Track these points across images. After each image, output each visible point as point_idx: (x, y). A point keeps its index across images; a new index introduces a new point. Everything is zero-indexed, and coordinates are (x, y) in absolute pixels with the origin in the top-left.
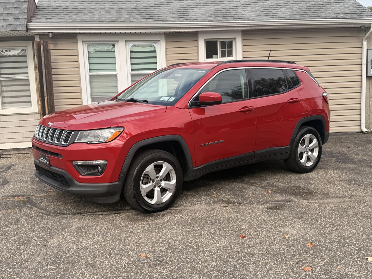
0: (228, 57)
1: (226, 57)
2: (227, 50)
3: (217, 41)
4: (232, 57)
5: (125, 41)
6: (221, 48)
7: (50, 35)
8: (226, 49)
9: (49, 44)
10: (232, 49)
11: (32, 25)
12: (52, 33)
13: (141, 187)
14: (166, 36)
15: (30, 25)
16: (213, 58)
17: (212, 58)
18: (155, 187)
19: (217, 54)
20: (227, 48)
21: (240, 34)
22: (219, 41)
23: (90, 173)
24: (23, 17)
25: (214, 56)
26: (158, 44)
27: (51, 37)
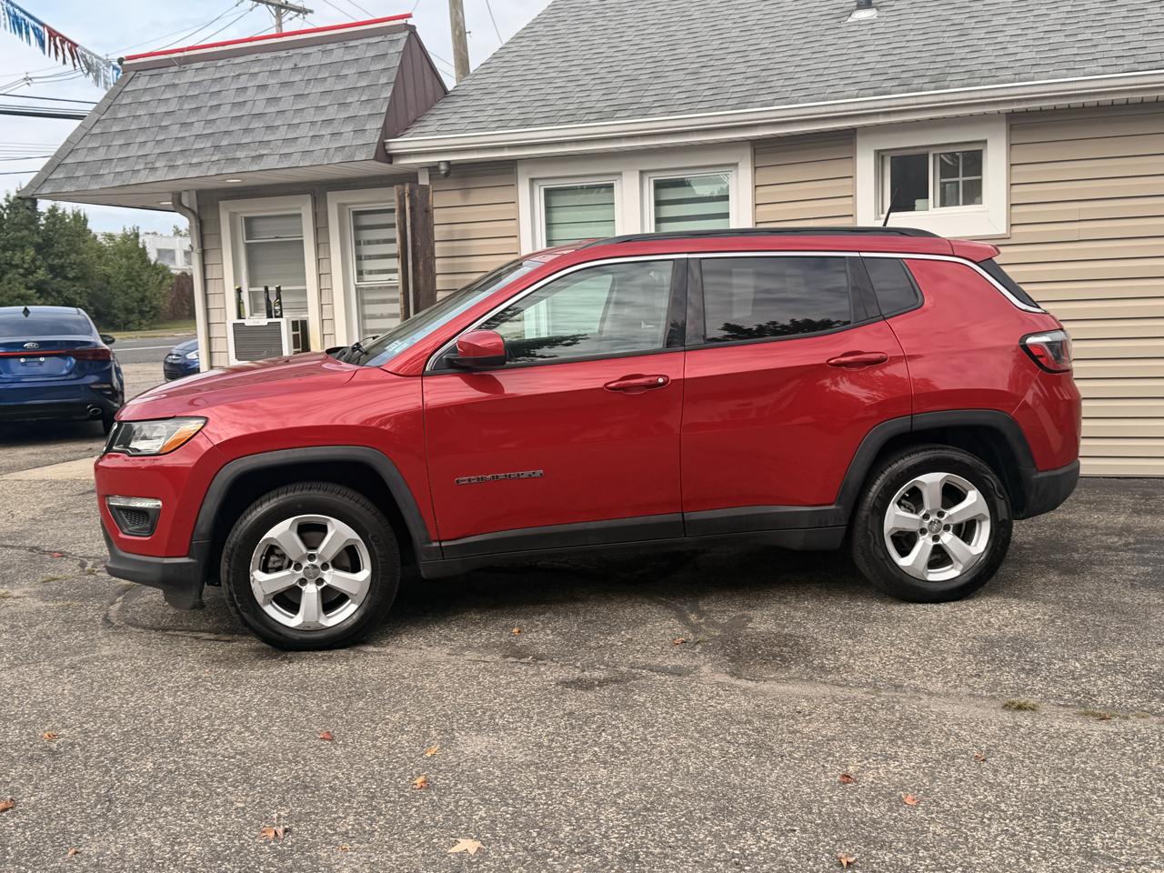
0: (964, 204)
1: (958, 204)
2: (963, 182)
3: (927, 155)
4: (981, 203)
5: (638, 173)
6: (942, 177)
7: (443, 167)
8: (961, 179)
9: (431, 194)
10: (979, 177)
11: (396, 145)
12: (448, 162)
13: (251, 578)
14: (755, 150)
15: (392, 146)
16: (916, 208)
17: (911, 208)
18: (303, 582)
19: (927, 198)
20: (964, 176)
21: (1003, 127)
22: (934, 155)
23: (141, 530)
24: (373, 127)
25: (918, 203)
26: (732, 176)
27: (443, 172)
